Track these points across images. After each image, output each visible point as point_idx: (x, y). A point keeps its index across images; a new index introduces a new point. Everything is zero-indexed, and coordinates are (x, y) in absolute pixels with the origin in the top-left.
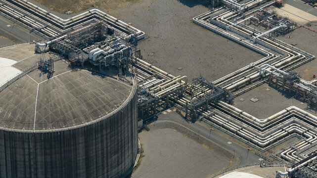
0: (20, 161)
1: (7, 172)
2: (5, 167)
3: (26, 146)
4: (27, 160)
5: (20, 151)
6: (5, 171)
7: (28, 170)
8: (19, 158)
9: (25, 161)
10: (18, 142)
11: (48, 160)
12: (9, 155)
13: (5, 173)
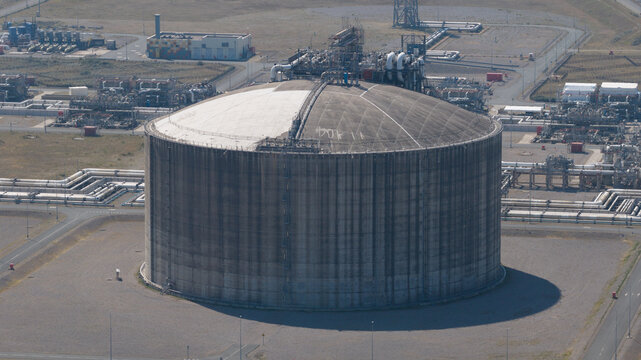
0: (401, 216)
1: (374, 247)
2: (371, 236)
3: (413, 182)
4: (413, 212)
5: (401, 194)
6: (371, 245)
7: (413, 233)
8: (400, 209)
9: (409, 216)
10: (399, 176)
11: (445, 208)
12: (383, 207)
13: (371, 250)
